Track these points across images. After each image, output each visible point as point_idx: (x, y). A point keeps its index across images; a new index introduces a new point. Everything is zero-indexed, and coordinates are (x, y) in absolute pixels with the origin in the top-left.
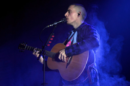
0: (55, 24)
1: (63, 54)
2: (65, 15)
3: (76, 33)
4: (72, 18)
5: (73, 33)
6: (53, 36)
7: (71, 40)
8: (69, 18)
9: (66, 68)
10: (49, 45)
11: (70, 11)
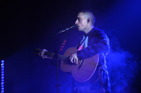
0: (67, 30)
1: (75, 57)
2: (76, 23)
3: (87, 37)
4: (83, 26)
5: (84, 38)
6: (65, 41)
7: (83, 45)
8: (80, 25)
9: (79, 70)
10: (61, 49)
11: (80, 19)
